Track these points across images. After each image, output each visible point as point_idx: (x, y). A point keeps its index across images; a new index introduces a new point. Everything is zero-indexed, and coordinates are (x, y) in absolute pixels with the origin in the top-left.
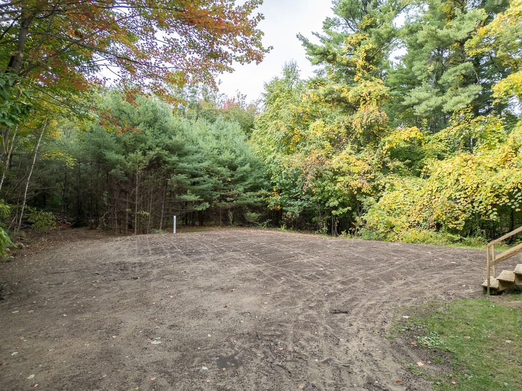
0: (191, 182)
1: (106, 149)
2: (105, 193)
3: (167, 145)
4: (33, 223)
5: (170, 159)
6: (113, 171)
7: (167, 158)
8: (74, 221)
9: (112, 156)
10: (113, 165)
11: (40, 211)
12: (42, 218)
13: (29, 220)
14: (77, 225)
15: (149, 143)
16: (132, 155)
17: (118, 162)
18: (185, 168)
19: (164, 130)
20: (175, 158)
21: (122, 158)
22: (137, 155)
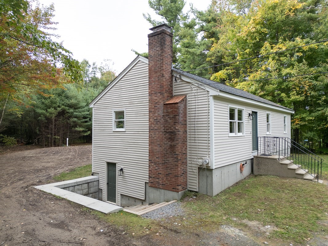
0: (81, 121)
1: (37, 107)
2: (38, 128)
3: (68, 104)
4: (6, 143)
5: (69, 111)
6: (40, 118)
7: (68, 110)
8: (27, 141)
9: (39, 111)
10: (40, 115)
11: (8, 137)
12: (10, 140)
13: (3, 141)
14: (28, 143)
15: (58, 104)
16: (49, 110)
17: (42, 114)
18: (77, 115)
19: (67, 97)
20: (71, 110)
21: (44, 111)
22: (52, 110)
